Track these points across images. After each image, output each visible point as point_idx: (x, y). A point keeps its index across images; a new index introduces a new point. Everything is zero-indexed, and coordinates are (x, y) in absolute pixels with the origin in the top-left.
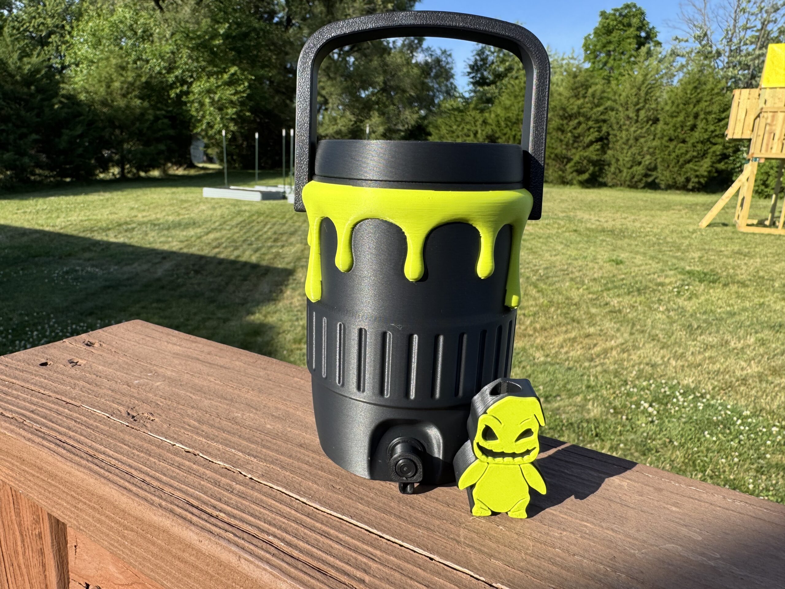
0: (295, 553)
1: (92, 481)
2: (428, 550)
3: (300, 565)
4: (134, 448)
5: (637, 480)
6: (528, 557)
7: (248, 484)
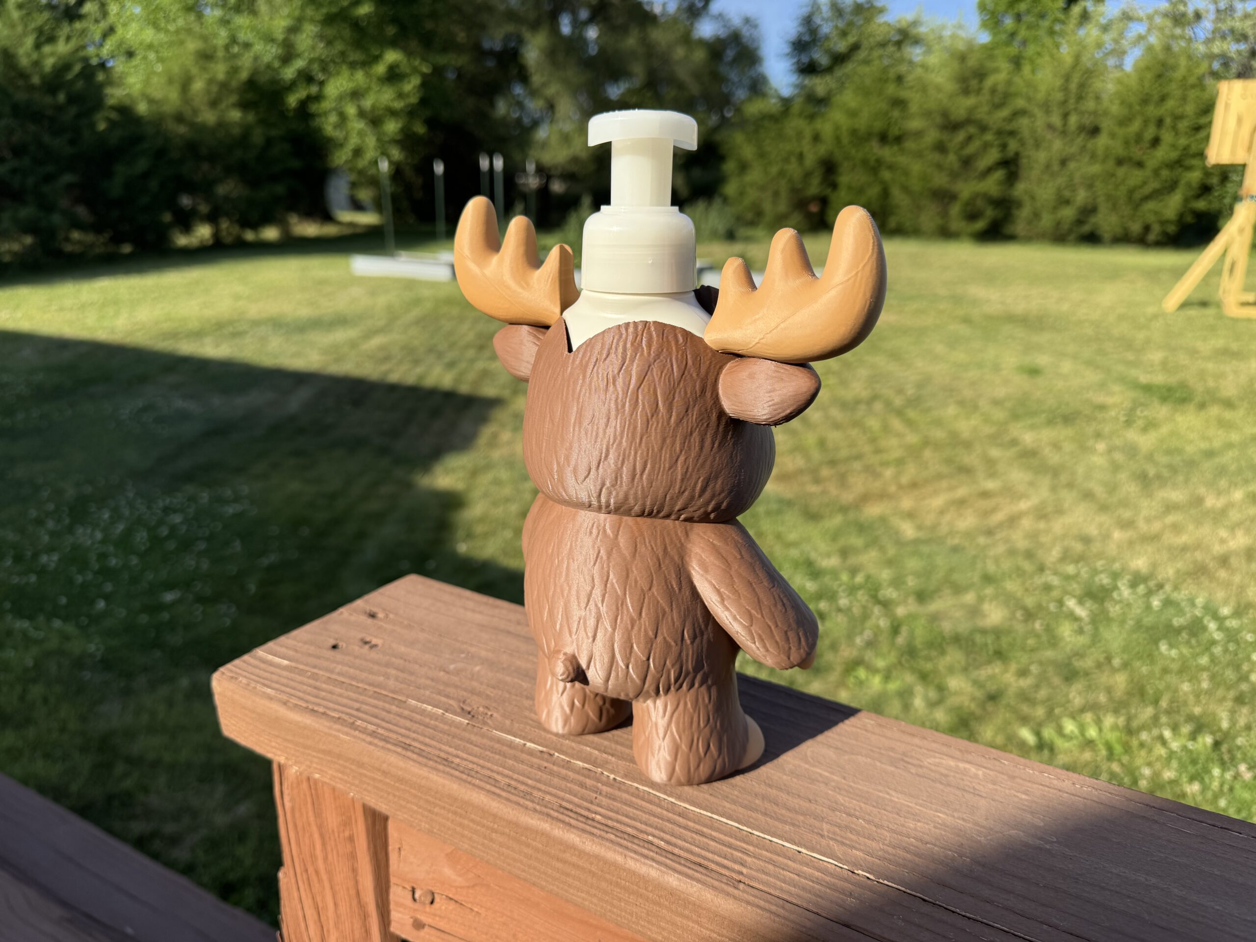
0: (676, 851)
1: (455, 786)
2: (795, 844)
4: (486, 750)
5: (992, 767)
6: (885, 847)
7: (613, 785)
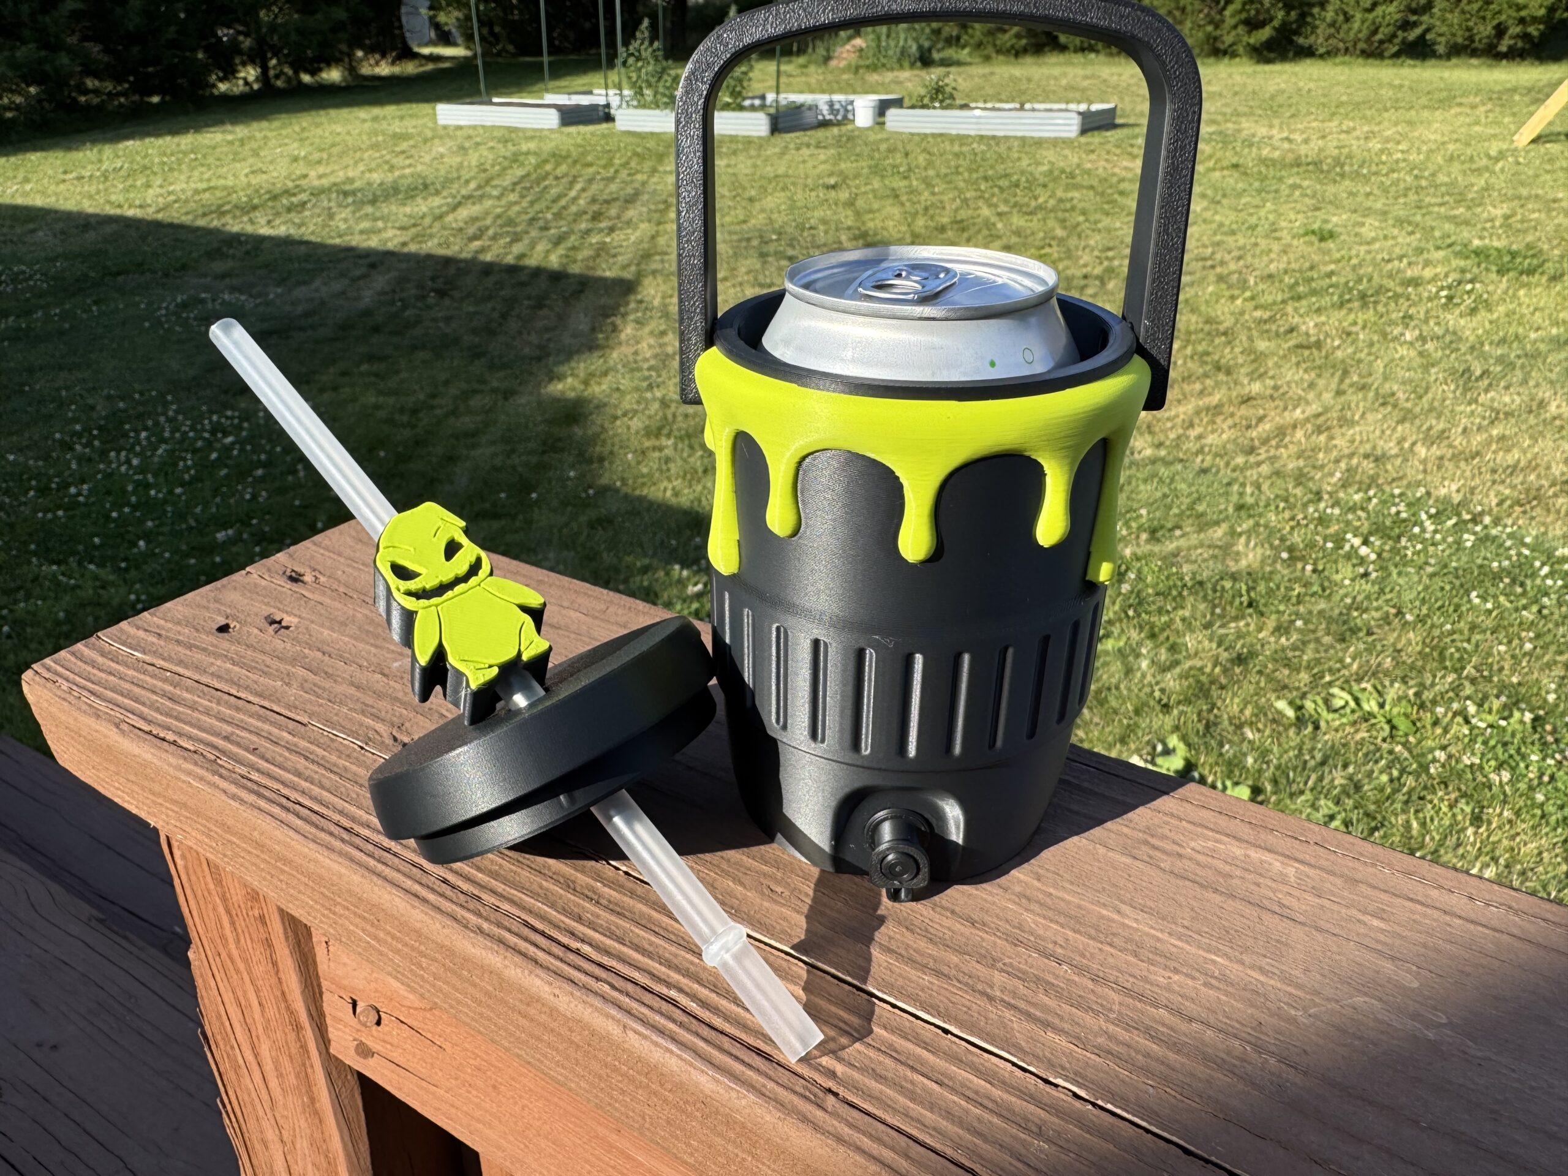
0: (717, 1022)
2: (939, 1015)
3: (726, 1043)
5: (1313, 861)
6: (1111, 1027)
7: (624, 886)
